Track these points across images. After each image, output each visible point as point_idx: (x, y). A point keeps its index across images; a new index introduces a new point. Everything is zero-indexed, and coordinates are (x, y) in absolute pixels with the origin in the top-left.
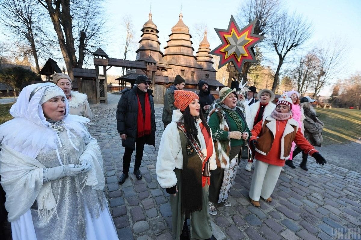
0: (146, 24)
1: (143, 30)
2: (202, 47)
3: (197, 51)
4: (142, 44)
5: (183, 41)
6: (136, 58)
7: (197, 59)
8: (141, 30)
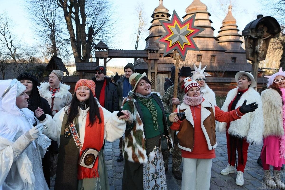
0: (156, 10)
1: (153, 16)
2: (226, 25)
3: (220, 30)
4: (151, 30)
5: (199, 21)
6: (146, 47)
7: (219, 40)
8: (151, 17)
